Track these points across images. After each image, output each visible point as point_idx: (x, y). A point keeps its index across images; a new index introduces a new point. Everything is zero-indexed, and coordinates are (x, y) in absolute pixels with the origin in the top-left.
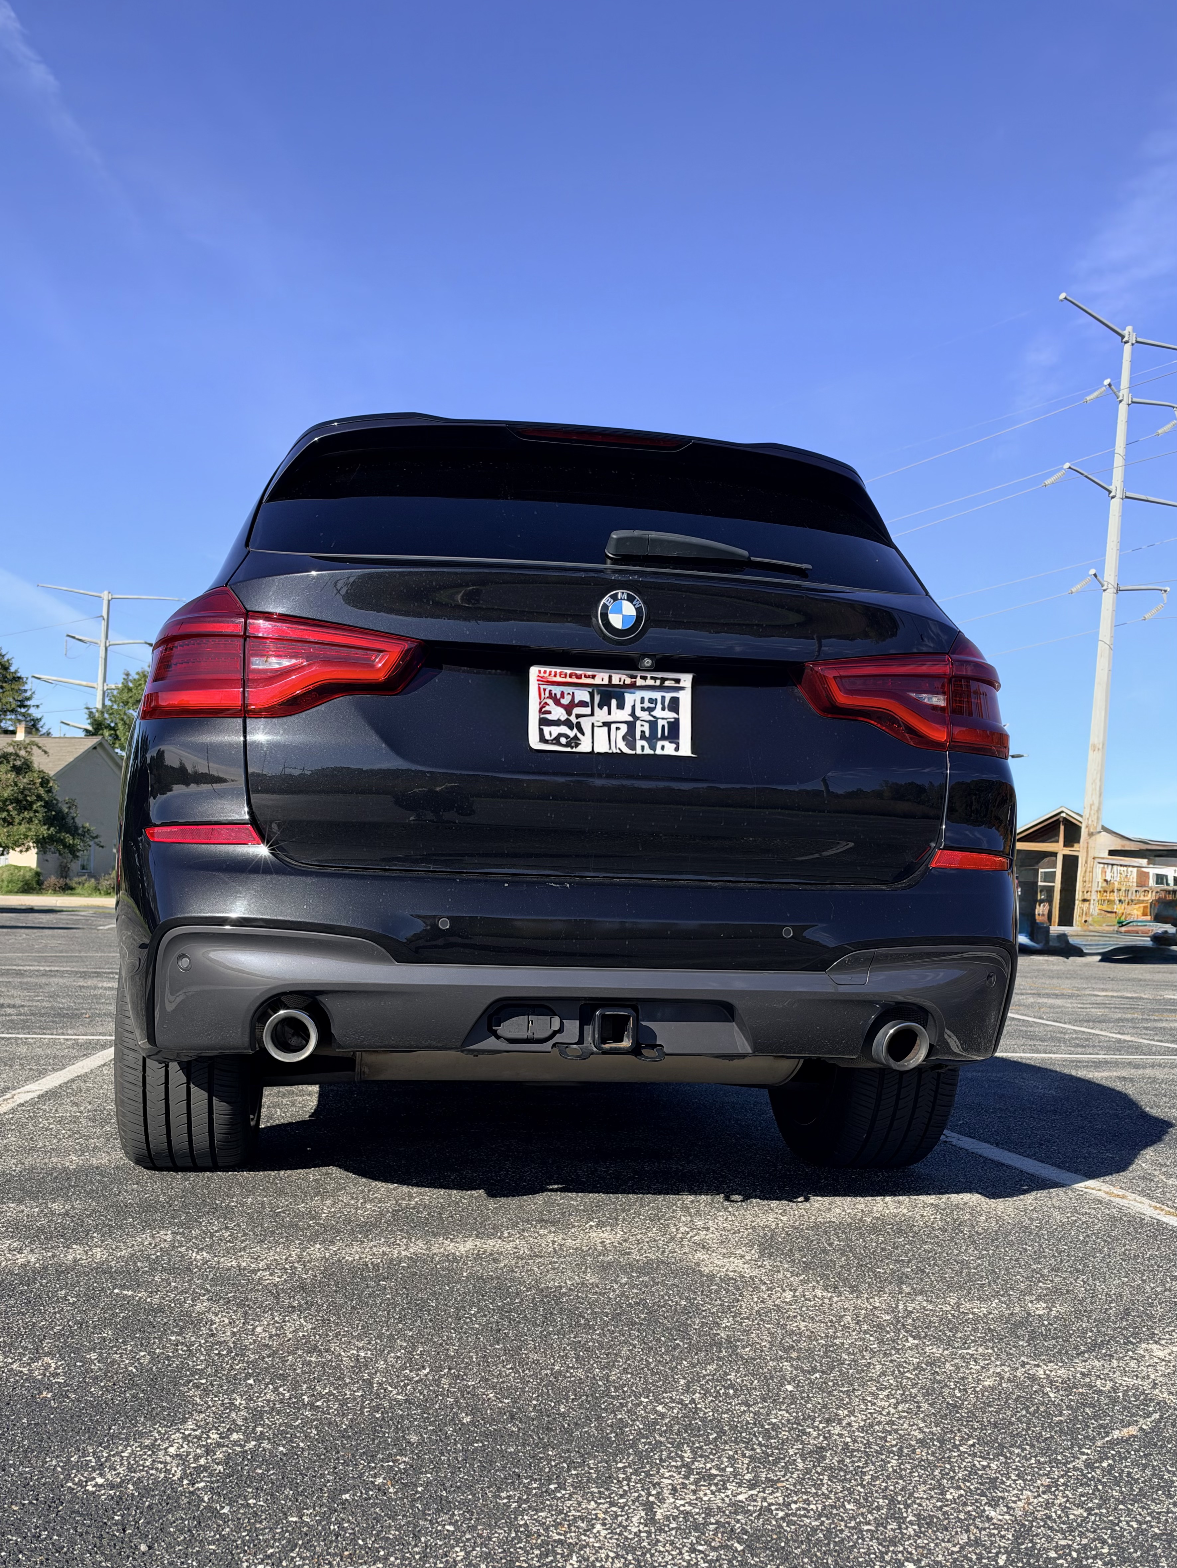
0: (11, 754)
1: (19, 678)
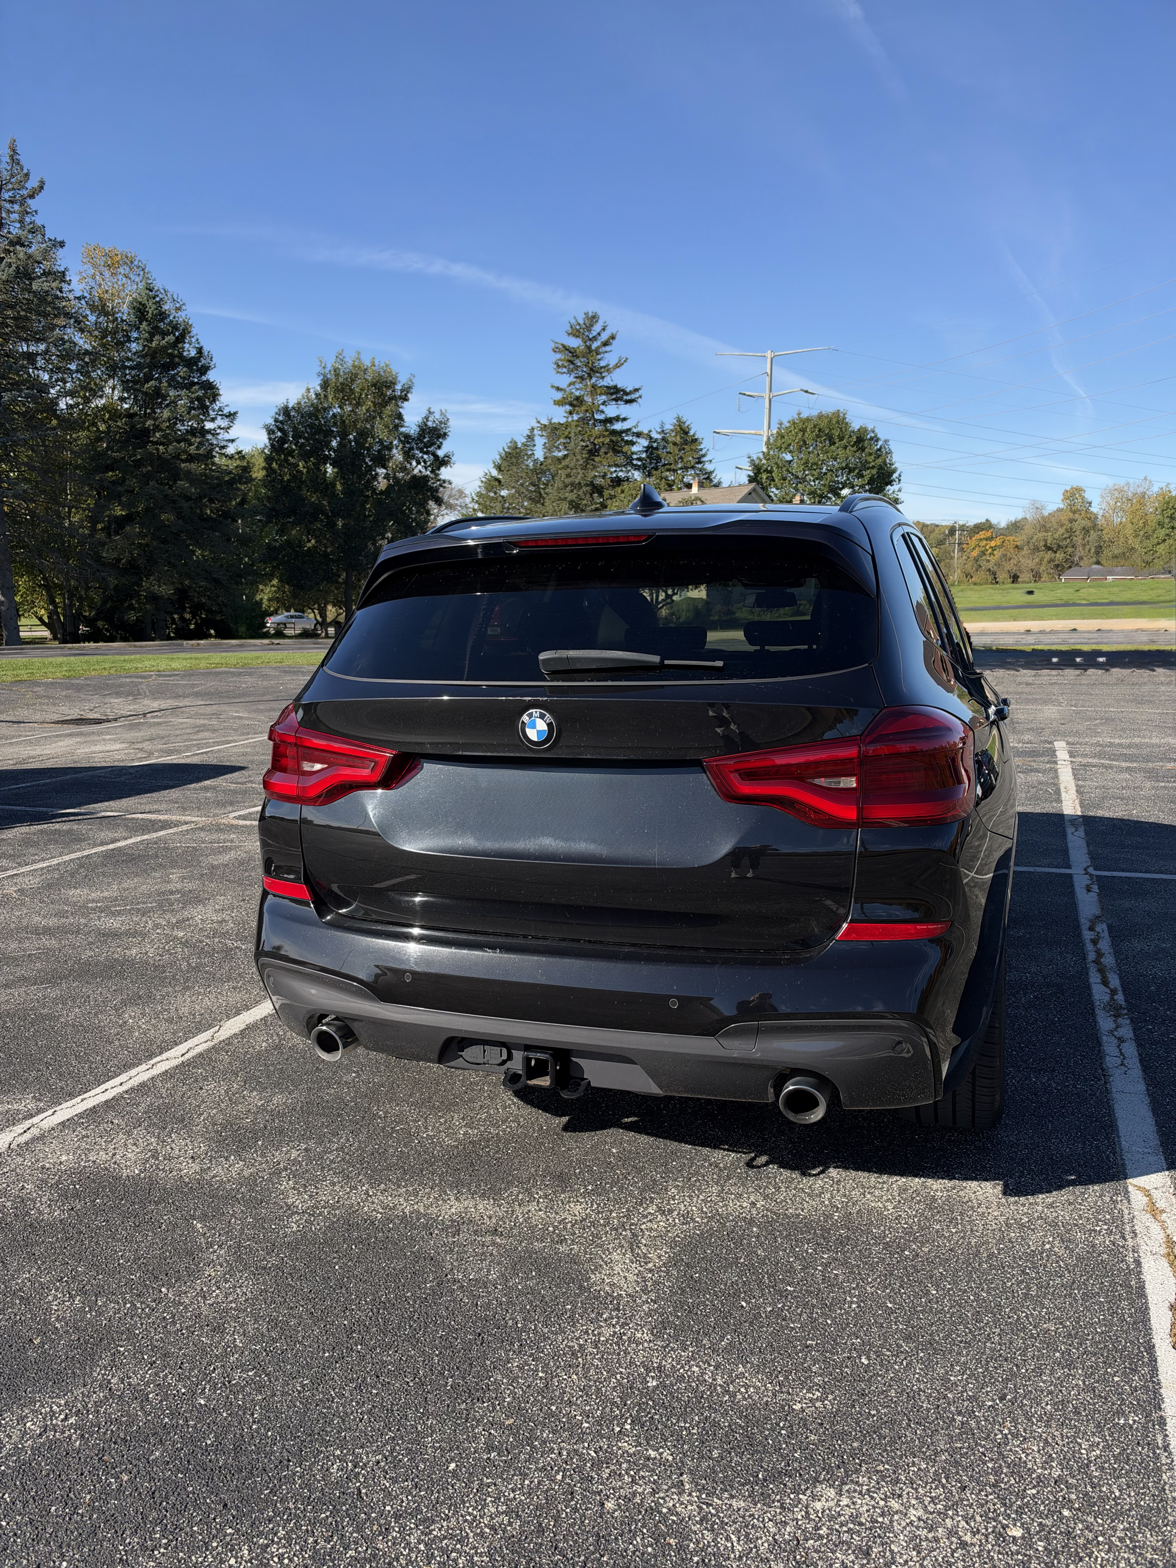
1: (697, 439)
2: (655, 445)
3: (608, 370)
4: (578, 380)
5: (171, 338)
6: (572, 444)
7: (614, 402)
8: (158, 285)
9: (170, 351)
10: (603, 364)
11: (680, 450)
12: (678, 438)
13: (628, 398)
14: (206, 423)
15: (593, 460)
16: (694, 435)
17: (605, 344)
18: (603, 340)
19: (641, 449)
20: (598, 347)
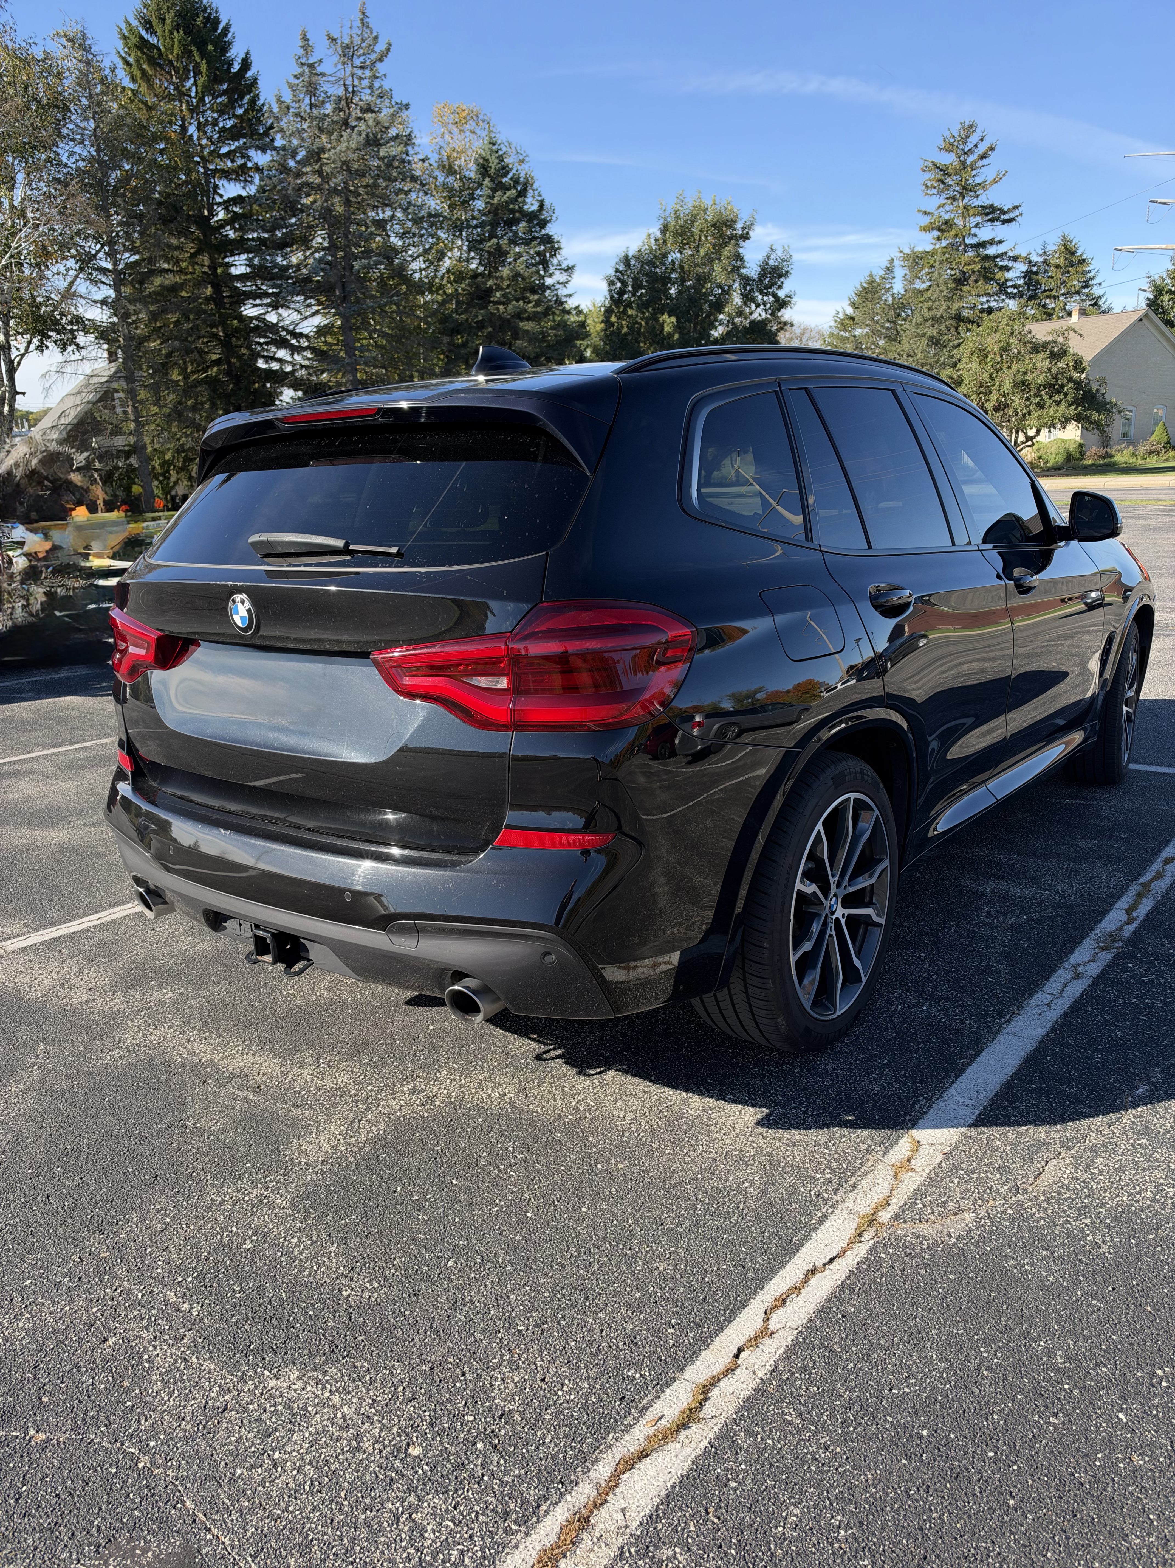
0: (1049, 343)
1: (1084, 260)
2: (1035, 269)
3: (983, 186)
4: (949, 202)
5: (512, 193)
6: (936, 274)
7: (989, 223)
8: (500, 138)
9: (511, 206)
10: (978, 180)
11: (1063, 274)
12: (1062, 259)
13: (1006, 217)
14: (546, 279)
15: (961, 290)
16: (1081, 255)
17: (983, 157)
18: (980, 153)
19: (1018, 274)
20: (975, 162)
